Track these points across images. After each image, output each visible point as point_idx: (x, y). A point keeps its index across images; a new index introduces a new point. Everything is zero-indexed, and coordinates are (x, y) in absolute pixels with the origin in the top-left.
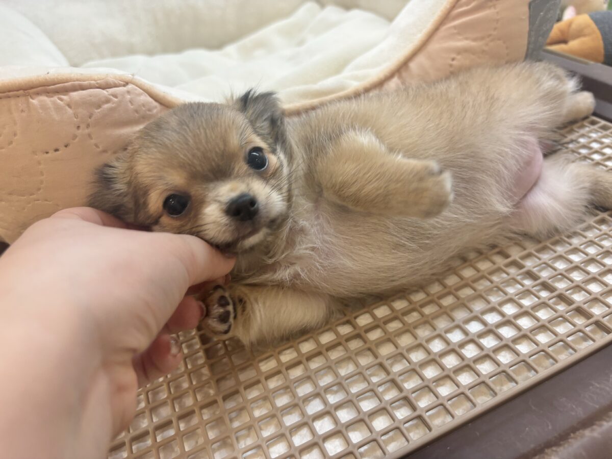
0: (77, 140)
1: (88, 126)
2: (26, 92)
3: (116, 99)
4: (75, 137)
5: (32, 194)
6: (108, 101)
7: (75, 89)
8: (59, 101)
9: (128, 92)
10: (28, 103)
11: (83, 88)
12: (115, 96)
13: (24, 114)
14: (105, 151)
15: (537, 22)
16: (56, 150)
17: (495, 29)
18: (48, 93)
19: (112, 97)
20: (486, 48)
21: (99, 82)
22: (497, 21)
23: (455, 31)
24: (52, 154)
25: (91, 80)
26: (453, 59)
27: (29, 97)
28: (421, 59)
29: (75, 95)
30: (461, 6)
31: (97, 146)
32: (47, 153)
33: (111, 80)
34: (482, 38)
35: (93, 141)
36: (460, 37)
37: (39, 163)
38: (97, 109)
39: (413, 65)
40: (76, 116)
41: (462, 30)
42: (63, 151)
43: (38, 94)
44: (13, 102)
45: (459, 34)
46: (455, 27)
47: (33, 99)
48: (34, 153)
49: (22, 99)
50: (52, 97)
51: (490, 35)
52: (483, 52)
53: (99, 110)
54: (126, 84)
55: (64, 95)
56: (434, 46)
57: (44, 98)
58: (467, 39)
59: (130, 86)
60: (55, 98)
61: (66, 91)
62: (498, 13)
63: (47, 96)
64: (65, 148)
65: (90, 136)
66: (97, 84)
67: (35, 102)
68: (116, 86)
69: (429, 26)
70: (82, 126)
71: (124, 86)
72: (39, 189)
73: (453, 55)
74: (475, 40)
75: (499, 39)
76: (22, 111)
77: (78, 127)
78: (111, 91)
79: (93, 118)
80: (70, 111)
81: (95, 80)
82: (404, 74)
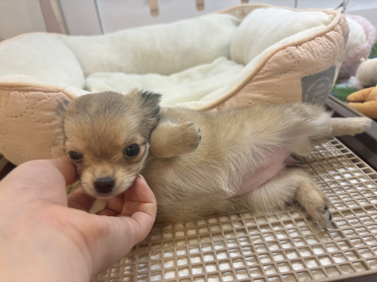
0: (26, 114)
1: (33, 108)
2: (10, 88)
3: (49, 98)
4: (25, 112)
5: (4, 135)
6: (45, 98)
7: (32, 90)
8: (23, 95)
9: (58, 96)
10: (9, 94)
11: (35, 91)
12: (49, 96)
13: (6, 98)
14: (38, 121)
15: (308, 90)
16: (16, 117)
17: (277, 90)
18: (19, 91)
19: (48, 97)
20: (271, 100)
21: (45, 89)
22: (279, 86)
23: (254, 88)
24: (14, 119)
25: (41, 88)
26: (250, 103)
27: (11, 91)
28: (232, 100)
29: (31, 93)
30: (259, 75)
31: (35, 118)
32: (12, 117)
33: (51, 89)
34: (269, 94)
35: (34, 116)
36: (256, 92)
37: (8, 121)
38: (39, 101)
39: (227, 103)
40: (28, 103)
41: (258, 88)
42: (19, 118)
43: (15, 90)
44: (4, 92)
45: (256, 90)
46: (254, 86)
47: (12, 92)
48: (7, 116)
49: (7, 92)
50: (21, 92)
51: (273, 93)
52: (269, 102)
53: (39, 102)
54: (59, 91)
55: (26, 92)
56: (241, 94)
57: (17, 92)
58: (260, 93)
59: (60, 93)
60: (22, 94)
61: (27, 91)
62: (279, 82)
63: (19, 92)
64: (20, 117)
65: (32, 113)
66: (43, 90)
67: (12, 93)
68: (52, 92)
69: (240, 83)
70: (30, 108)
71: (57, 92)
72: (7, 133)
73: (250, 101)
74: (264, 94)
75: (280, 96)
76: (6, 97)
77: (28, 108)
78: (48, 94)
79: (36, 105)
80: (26, 100)
81: (43, 88)
82: (221, 107)
